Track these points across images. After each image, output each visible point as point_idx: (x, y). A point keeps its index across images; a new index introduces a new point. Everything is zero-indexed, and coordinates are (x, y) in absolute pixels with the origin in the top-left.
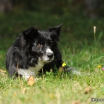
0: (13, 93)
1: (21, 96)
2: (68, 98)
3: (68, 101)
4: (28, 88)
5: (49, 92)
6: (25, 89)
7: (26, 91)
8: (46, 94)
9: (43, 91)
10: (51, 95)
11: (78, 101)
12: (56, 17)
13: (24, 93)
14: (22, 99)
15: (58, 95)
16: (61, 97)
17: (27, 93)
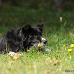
0: (3, 65)
1: (8, 67)
2: (42, 68)
3: (42, 70)
4: (14, 62)
5: (29, 65)
6: (11, 62)
7: (12, 64)
8: (26, 66)
9: (24, 64)
10: (30, 66)
11: (49, 70)
12: (34, 11)
13: (10, 65)
14: (10, 70)
15: (35, 67)
16: (37, 68)
17: (13, 65)
